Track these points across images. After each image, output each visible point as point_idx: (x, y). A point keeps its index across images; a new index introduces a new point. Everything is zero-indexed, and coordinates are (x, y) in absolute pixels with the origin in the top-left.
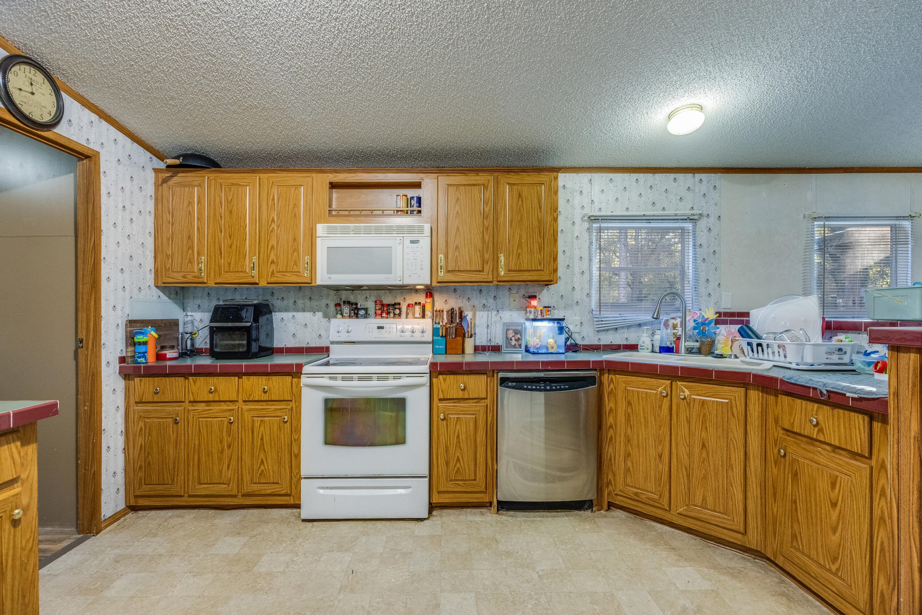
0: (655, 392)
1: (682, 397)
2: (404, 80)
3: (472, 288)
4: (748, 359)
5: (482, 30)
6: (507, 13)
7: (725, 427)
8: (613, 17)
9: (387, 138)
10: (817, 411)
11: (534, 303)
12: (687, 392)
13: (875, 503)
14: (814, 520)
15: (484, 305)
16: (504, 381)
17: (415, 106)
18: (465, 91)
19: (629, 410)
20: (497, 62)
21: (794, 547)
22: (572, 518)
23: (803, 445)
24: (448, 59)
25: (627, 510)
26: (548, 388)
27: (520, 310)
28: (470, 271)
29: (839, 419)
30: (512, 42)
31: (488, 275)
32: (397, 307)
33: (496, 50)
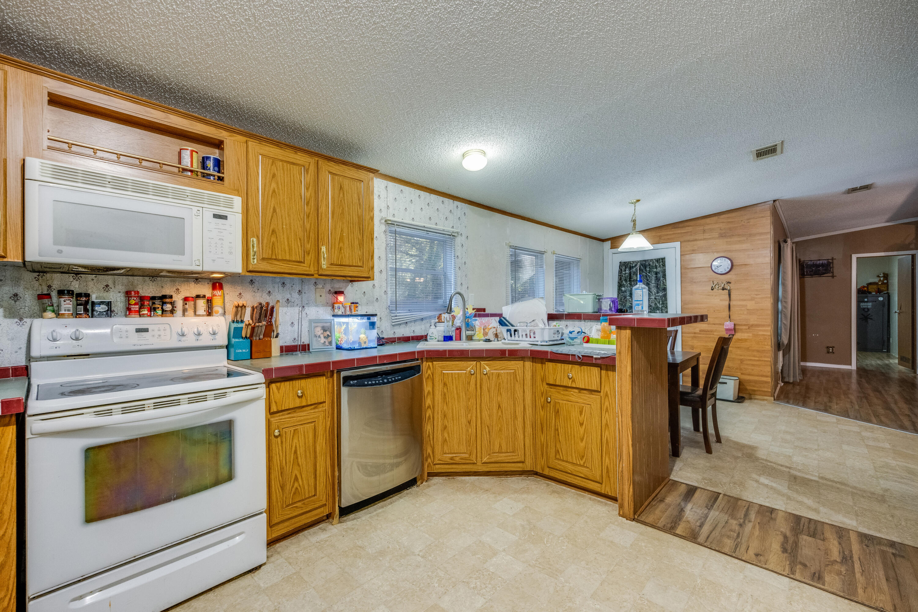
0: (465, 372)
1: (485, 373)
2: (259, 11)
3: (274, 282)
4: (507, 341)
5: (384, 14)
6: (415, 13)
7: (512, 390)
8: (481, 65)
9: (179, 65)
10: (571, 369)
11: (341, 298)
12: (488, 369)
13: (603, 417)
14: (570, 437)
15: (288, 300)
16: (347, 381)
17: (252, 46)
18: (324, 60)
19: (445, 390)
20: (376, 50)
21: (558, 459)
22: (406, 498)
23: (562, 393)
24: (331, 20)
25: (442, 475)
26: (385, 381)
27: (326, 306)
28: (289, 261)
29: (584, 372)
30: (401, 41)
31: (309, 267)
32: (168, 300)
33: (383, 39)
